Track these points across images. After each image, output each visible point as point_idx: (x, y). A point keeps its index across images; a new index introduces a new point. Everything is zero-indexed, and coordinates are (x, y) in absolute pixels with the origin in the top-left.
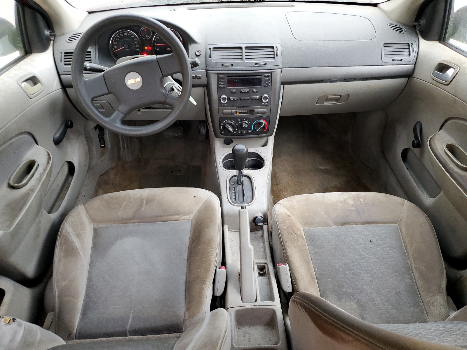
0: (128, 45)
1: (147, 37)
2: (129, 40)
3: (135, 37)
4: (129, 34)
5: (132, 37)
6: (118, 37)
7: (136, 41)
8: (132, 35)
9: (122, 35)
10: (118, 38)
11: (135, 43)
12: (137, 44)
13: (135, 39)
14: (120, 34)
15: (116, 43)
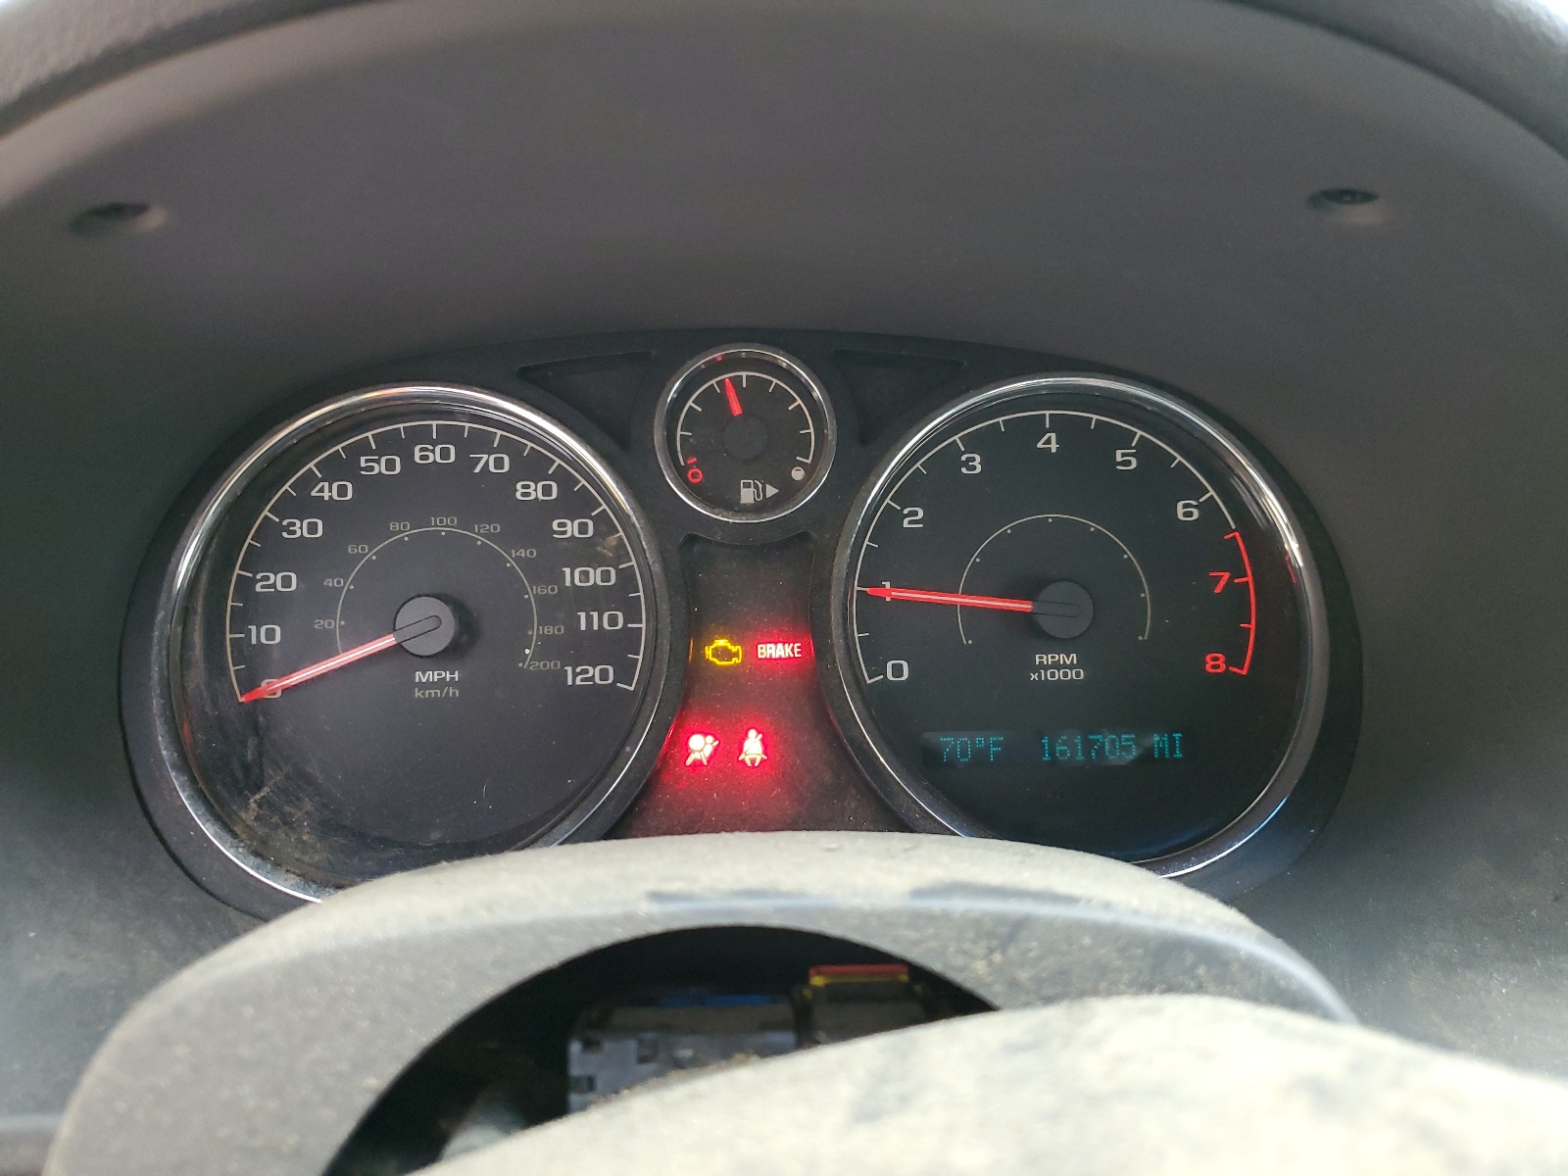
0: (459, 608)
1: (747, 496)
2: (481, 534)
3: (577, 499)
4: (487, 460)
5: (532, 491)
6: (328, 491)
7: (584, 553)
8: (534, 462)
9: (380, 468)
10: (319, 508)
11: (572, 577)
12: (593, 599)
13: (572, 528)
14: (363, 448)
15: (276, 579)
